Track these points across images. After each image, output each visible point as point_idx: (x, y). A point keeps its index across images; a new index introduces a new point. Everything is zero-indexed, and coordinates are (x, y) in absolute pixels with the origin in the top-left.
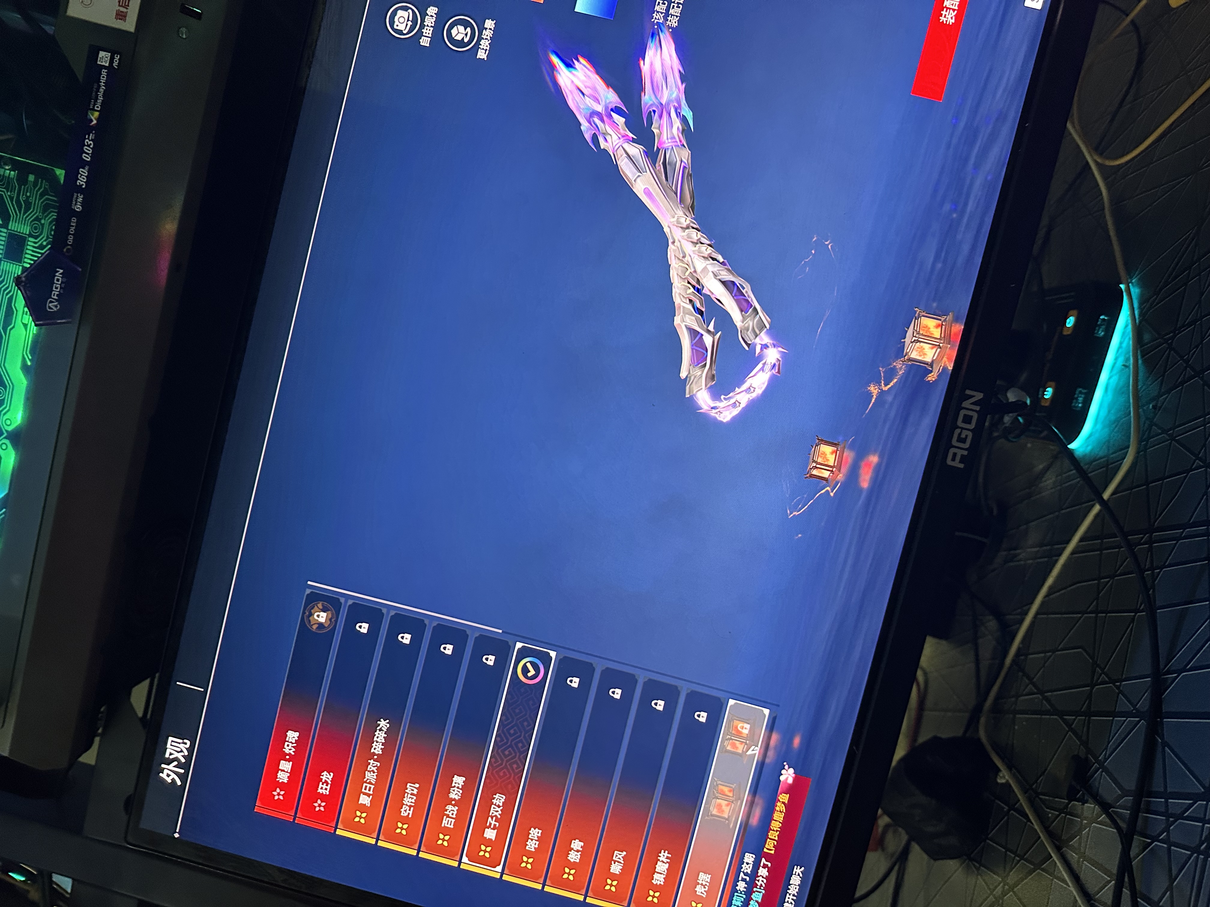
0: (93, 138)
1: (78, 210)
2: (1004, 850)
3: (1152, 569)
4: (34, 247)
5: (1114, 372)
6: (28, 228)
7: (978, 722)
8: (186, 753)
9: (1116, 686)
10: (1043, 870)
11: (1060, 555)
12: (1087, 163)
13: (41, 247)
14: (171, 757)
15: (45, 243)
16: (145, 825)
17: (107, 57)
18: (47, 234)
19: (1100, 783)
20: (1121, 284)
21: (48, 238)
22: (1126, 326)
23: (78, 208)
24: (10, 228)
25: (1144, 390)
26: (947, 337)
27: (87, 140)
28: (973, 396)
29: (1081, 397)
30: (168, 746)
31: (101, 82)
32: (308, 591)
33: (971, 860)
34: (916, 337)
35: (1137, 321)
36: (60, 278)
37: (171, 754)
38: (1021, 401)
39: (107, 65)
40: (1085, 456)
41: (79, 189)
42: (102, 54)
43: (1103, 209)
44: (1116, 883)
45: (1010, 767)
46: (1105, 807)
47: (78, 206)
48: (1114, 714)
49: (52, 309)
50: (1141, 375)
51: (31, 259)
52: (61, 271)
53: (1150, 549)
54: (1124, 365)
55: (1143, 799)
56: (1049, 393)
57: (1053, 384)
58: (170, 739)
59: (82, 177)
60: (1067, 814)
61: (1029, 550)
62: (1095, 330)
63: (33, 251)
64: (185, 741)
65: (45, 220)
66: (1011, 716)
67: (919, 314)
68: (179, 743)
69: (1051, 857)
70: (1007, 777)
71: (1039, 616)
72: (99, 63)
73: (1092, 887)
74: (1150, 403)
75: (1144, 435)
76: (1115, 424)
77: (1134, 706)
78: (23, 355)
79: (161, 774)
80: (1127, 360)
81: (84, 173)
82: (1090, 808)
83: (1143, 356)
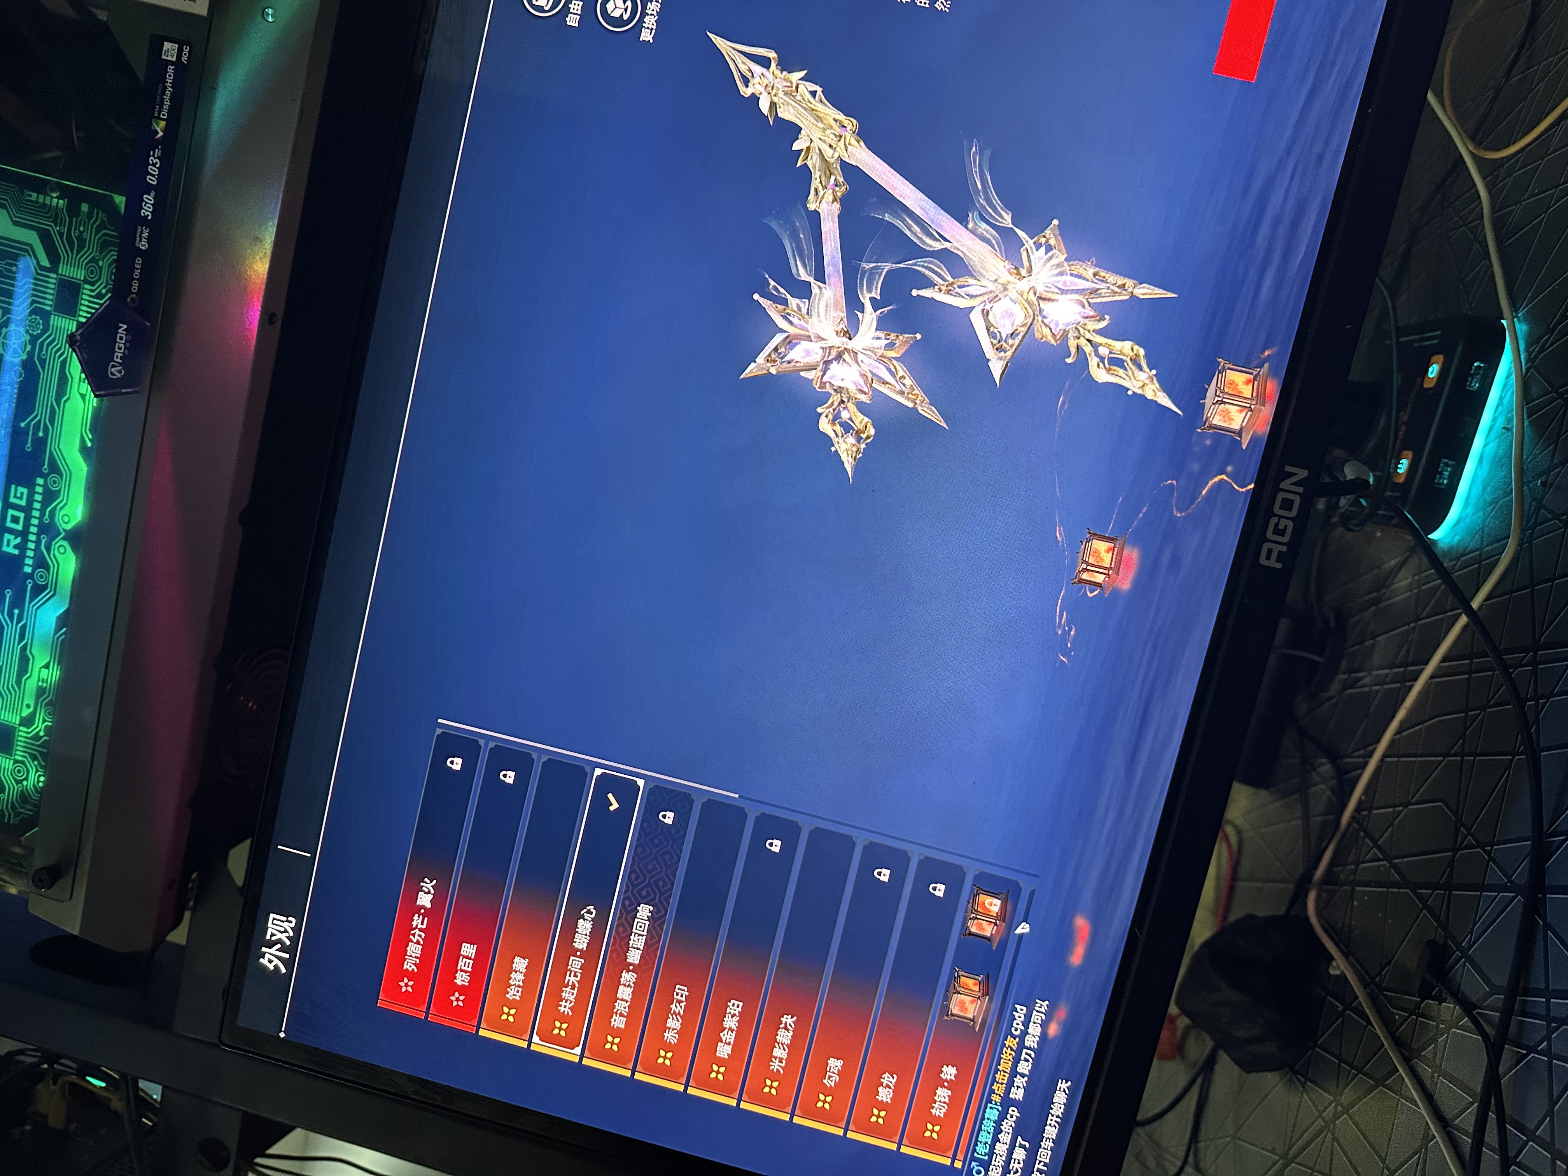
0: (159, 155)
1: (143, 248)
2: (1337, 1061)
3: (1536, 698)
4: (90, 296)
5: (1493, 435)
6: (83, 271)
7: (1306, 896)
8: (292, 934)
9: (1485, 851)
10: (1385, 1087)
11: (1415, 679)
12: (1461, 155)
13: (100, 296)
14: (274, 938)
15: (104, 291)
16: (242, 1021)
17: (173, 50)
18: (107, 281)
19: (1462, 976)
20: (1503, 319)
21: (107, 284)
22: (1508, 377)
23: (143, 245)
24: (60, 272)
25: (1530, 462)
26: (1260, 397)
27: (152, 158)
28: (1296, 474)
29: (1447, 471)
30: (270, 925)
31: (167, 82)
32: (439, 731)
33: (1294, 1072)
34: (1219, 396)
35: (1524, 369)
36: (124, 336)
37: (272, 935)
38: (1361, 479)
39: (174, 59)
40: (1451, 549)
41: (144, 221)
42: (167, 45)
43: (1483, 217)
44: (1479, 1106)
45: (1346, 955)
46: (1468, 1007)
47: (144, 243)
48: (1483, 888)
49: (115, 375)
50: (1527, 440)
51: (88, 312)
52: (125, 327)
53: (1534, 673)
54: (1504, 428)
55: (1518, 998)
56: (1403, 466)
57: (1410, 454)
58: (272, 916)
59: (148, 205)
60: (1418, 1016)
61: (1375, 673)
62: (1467, 381)
63: (90, 302)
64: (290, 919)
65: (103, 261)
66: (1349, 888)
67: (1224, 367)
68: (283, 922)
69: (1398, 1071)
70: (1342, 967)
71: (1389, 759)
72: (163, 57)
73: (1449, 1109)
74: (1538, 479)
75: (1528, 522)
76: (1492, 507)
77: (1509, 877)
78: (82, 435)
79: (261, 960)
80: (1509, 420)
81: (149, 200)
82: (1449, 1008)
83: (1529, 417)
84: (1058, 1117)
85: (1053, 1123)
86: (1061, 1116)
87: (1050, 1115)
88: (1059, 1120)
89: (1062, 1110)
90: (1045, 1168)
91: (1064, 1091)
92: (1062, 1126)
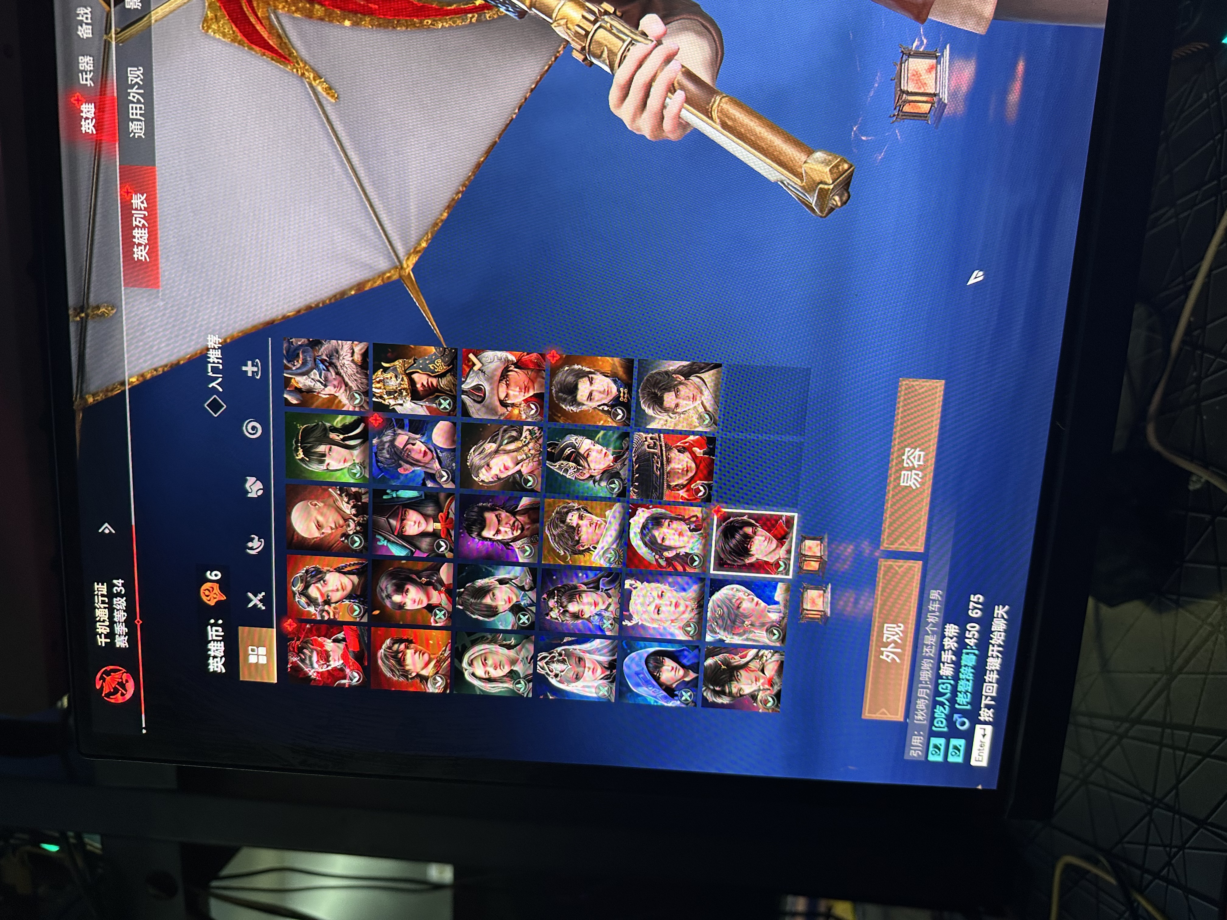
84: (999, 646)
85: (995, 654)
86: (1002, 643)
87: (991, 646)
88: (1001, 649)
89: (1002, 638)
90: (993, 703)
91: (1003, 617)
92: (1005, 654)
